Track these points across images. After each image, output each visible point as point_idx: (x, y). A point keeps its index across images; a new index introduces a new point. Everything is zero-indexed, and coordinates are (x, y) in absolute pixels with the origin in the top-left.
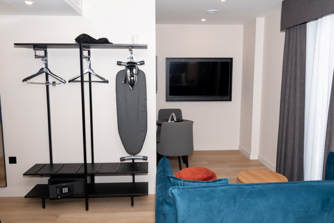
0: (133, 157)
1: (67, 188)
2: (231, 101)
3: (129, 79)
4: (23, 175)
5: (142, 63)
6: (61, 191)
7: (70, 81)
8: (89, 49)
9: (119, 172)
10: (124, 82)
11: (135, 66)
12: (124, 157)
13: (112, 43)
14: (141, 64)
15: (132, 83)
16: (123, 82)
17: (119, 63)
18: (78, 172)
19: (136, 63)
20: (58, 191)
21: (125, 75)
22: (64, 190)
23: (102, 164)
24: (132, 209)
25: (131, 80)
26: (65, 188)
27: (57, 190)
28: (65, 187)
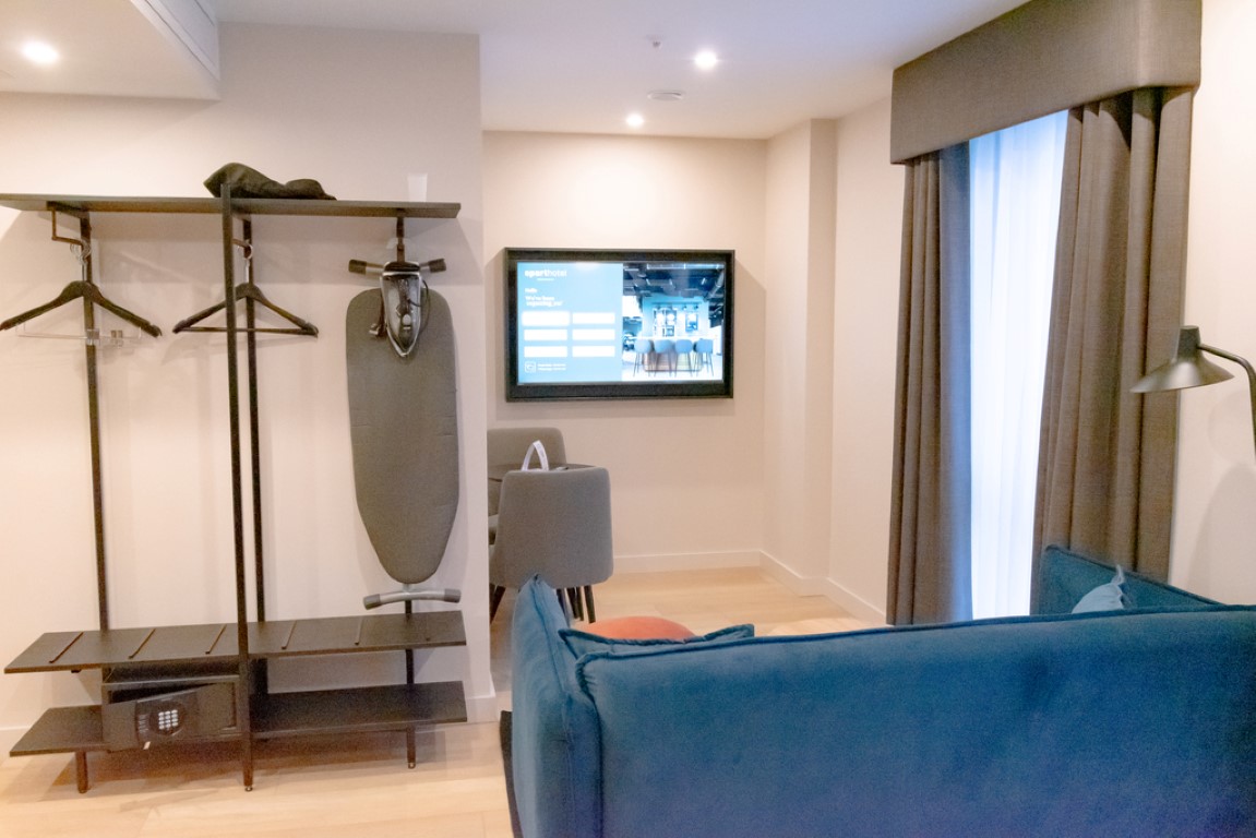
0: (407, 594)
1: (174, 711)
2: (732, 397)
3: (395, 324)
4: (3, 671)
5: (437, 266)
6: (153, 722)
7: (177, 330)
8: (246, 216)
9: (361, 645)
10: (376, 333)
11: (416, 278)
12: (378, 595)
13: (334, 199)
14: (433, 270)
15: (406, 335)
16: (371, 332)
17: (357, 267)
18: (213, 655)
19: (416, 268)
20: (140, 723)
21: (379, 309)
22: (165, 720)
23: (296, 625)
24: (411, 774)
25: (402, 325)
26: (168, 713)
27: (136, 719)
28: (167, 707)
